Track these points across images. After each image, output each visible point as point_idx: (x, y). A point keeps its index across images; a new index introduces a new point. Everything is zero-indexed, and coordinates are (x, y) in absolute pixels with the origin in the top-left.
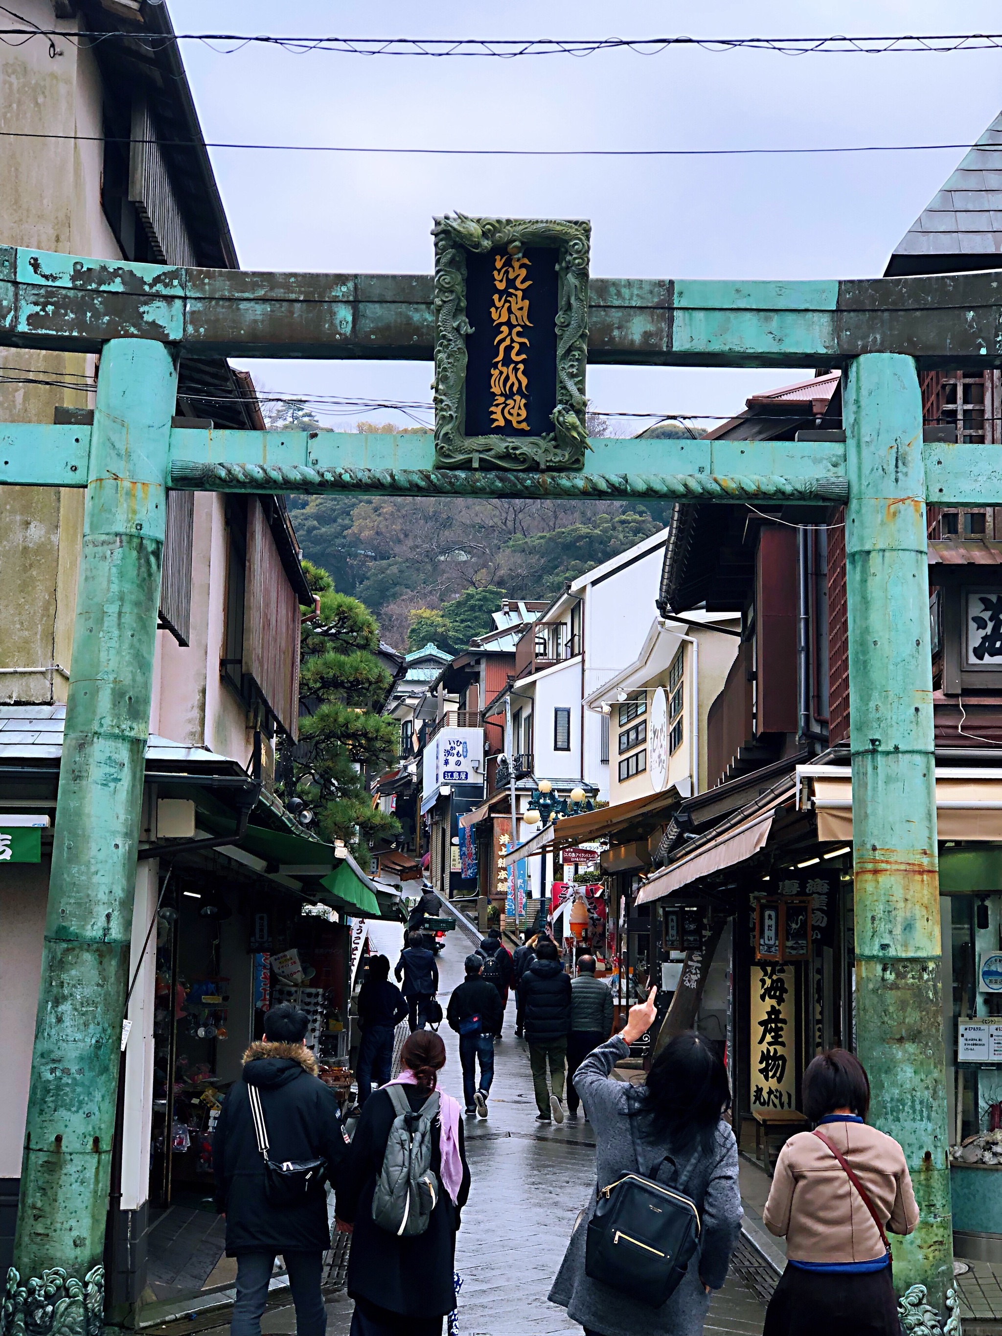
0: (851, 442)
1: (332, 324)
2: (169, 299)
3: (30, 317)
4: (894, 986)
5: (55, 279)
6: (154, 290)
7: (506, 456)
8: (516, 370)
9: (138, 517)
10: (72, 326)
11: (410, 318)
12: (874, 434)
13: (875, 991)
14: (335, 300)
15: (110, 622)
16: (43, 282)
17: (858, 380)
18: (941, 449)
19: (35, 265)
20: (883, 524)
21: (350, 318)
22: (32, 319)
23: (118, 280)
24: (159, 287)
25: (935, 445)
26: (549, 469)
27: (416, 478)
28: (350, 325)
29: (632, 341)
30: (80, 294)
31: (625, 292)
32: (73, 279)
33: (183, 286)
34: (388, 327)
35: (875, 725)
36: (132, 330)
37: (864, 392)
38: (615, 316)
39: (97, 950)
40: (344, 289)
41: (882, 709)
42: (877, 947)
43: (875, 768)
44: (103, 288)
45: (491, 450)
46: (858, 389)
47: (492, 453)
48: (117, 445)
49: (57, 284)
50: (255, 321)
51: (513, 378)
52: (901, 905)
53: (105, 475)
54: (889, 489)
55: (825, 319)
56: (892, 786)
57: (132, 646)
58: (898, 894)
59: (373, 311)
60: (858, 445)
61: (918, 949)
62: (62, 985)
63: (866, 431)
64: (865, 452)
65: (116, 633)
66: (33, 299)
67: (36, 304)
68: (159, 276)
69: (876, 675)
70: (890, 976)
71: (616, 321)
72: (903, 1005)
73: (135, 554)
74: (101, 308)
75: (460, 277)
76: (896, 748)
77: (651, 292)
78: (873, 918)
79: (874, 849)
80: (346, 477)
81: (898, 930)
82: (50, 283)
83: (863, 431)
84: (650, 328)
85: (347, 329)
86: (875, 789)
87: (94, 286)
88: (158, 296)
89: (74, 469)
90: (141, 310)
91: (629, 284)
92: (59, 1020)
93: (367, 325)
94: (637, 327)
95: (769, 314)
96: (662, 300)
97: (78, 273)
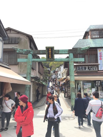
0: (69, 58)
3: (24, 53)
8: (50, 55)
9: (30, 63)
10: (26, 53)
12: (71, 58)
20: (71, 63)
25: (74, 58)
26: (52, 60)
27: (45, 61)
31: (56, 50)
34: (44, 53)
37: (70, 55)
41: (71, 73)
47: (49, 59)
48: (29, 60)
54: (71, 61)
55: (68, 51)
56: (72, 77)
58: (72, 83)
65: (29, 70)
69: (71, 71)
70: (72, 88)
74: (28, 52)
75: (47, 50)
76: (72, 75)
78: (71, 85)
79: (71, 81)
89: (27, 61)
94: (57, 52)
95: (64, 51)
96: (58, 51)
97: (27, 50)
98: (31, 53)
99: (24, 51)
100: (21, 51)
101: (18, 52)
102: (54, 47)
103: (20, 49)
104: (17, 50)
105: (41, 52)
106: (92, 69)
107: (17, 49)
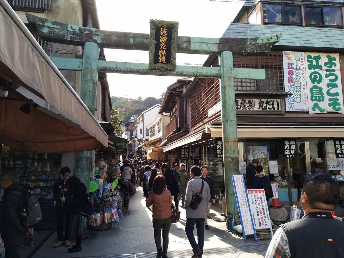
0: (222, 67)
1: (129, 42)
2: (98, 35)
3: (70, 37)
4: (232, 162)
5: (75, 30)
6: (95, 33)
7: (162, 67)
8: (164, 51)
9: (92, 76)
10: (79, 39)
11: (144, 41)
12: (226, 65)
13: (228, 163)
14: (130, 37)
15: (87, 96)
16: (73, 30)
17: (223, 56)
18: (236, 69)
19: (71, 27)
20: (228, 81)
21: (132, 41)
22: (71, 37)
23: (88, 31)
24: (96, 33)
25: (235, 68)
26: (169, 70)
27: (145, 71)
28: (133, 42)
29: (184, 47)
30: (80, 33)
31: (183, 38)
32: (79, 30)
33: (100, 33)
34: (140, 43)
35: (227, 116)
36: (91, 41)
37: (224, 58)
38: (181, 43)
39: (85, 158)
40: (131, 35)
41: (228, 113)
42: (228, 155)
43: (227, 124)
44: (85, 32)
45: (159, 66)
46: (223, 57)
47: (159, 67)
48: (88, 62)
49: (76, 31)
50: (115, 40)
51: (163, 53)
52: (233, 147)
53: (86, 68)
54: (229, 75)
55: (217, 45)
56: (230, 127)
57: (92, 100)
58: (232, 145)
59: (137, 39)
60: (223, 67)
61: (236, 155)
62: (78, 165)
63: (225, 65)
64: (224, 68)
65: (88, 98)
66: (71, 34)
67: (71, 35)
68: (96, 31)
69: (227, 107)
70: (231, 160)
71: (181, 44)
72: (234, 165)
73: (92, 83)
74: (84, 36)
75: (154, 32)
76: (231, 120)
77: (187, 39)
78: (228, 150)
79: (228, 138)
80: (132, 70)
81: (232, 152)
82: (74, 31)
83: (224, 65)
84: (187, 45)
85: (132, 43)
86: (227, 127)
87: (83, 32)
88: (96, 34)
89: (79, 67)
90: (92, 37)
91: (183, 37)
92: (78, 172)
93: (136, 42)
94: (185, 45)
95: (208, 44)
96: (189, 40)
97: (80, 29)
98: (95, 41)
99: (69, 29)
100: (57, 31)
101: (46, 31)
102: (177, 23)
103: (55, 23)
104: (43, 26)
105: (131, 40)
106: (271, 107)
107: (43, 21)
